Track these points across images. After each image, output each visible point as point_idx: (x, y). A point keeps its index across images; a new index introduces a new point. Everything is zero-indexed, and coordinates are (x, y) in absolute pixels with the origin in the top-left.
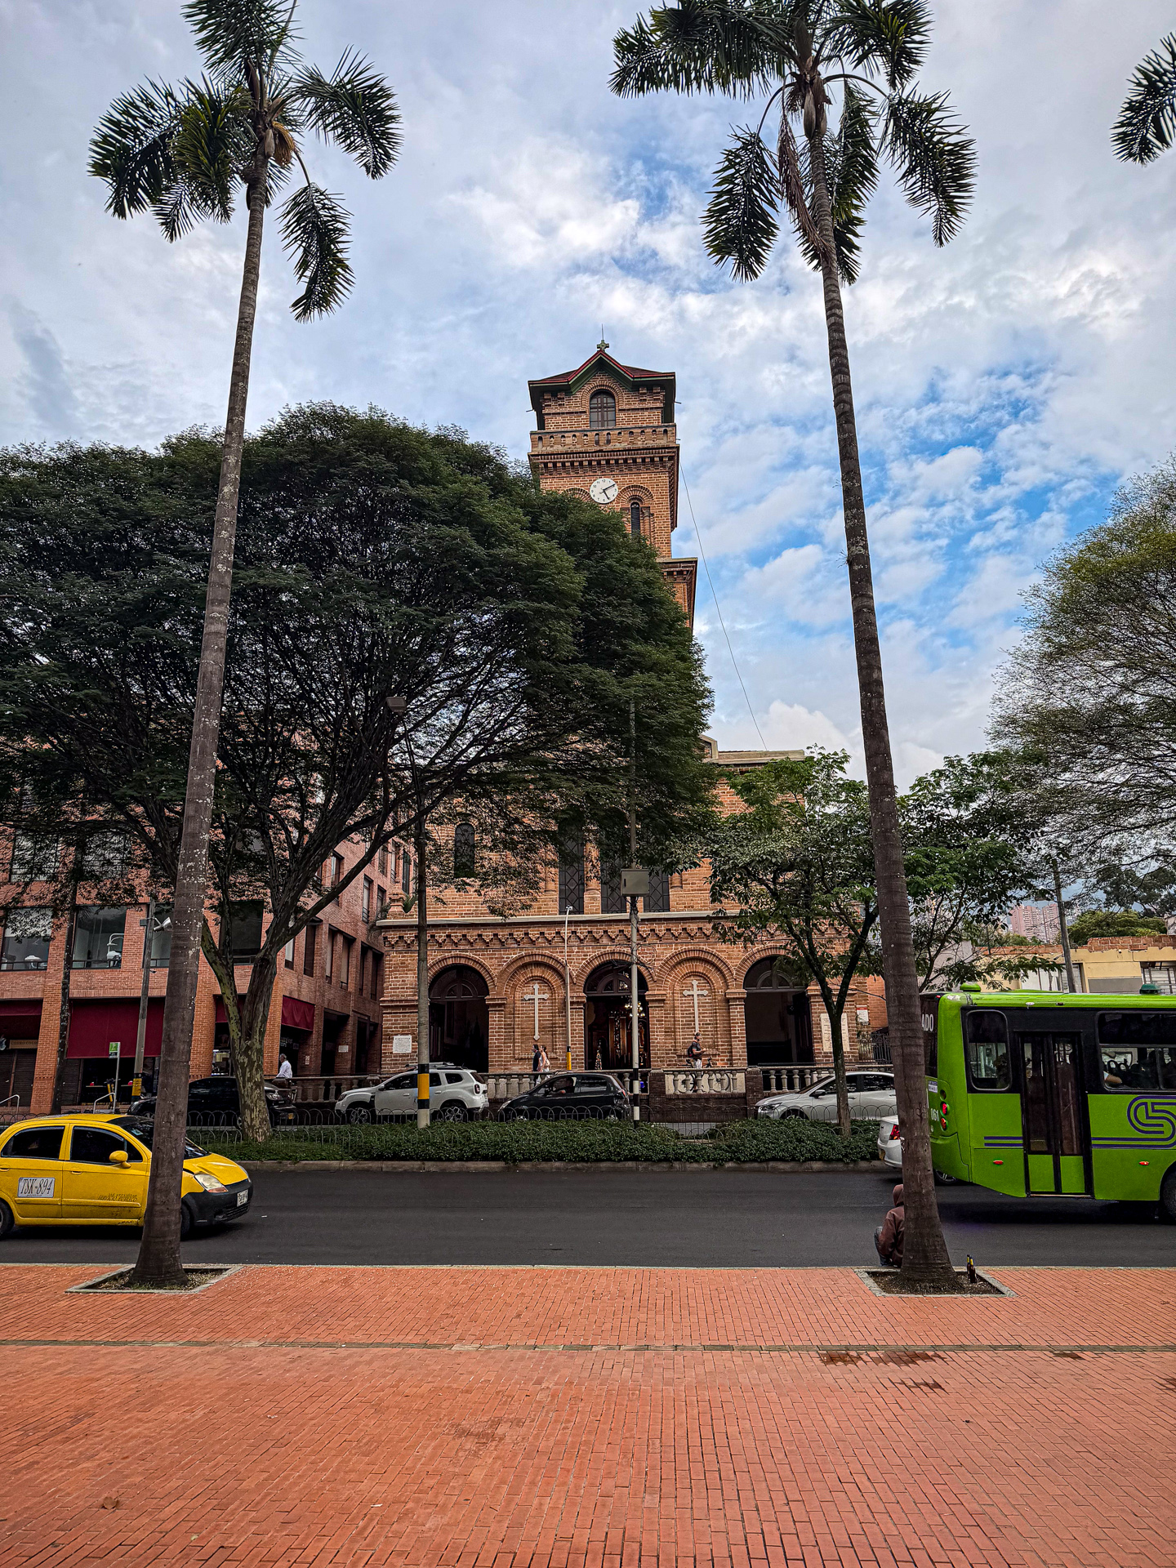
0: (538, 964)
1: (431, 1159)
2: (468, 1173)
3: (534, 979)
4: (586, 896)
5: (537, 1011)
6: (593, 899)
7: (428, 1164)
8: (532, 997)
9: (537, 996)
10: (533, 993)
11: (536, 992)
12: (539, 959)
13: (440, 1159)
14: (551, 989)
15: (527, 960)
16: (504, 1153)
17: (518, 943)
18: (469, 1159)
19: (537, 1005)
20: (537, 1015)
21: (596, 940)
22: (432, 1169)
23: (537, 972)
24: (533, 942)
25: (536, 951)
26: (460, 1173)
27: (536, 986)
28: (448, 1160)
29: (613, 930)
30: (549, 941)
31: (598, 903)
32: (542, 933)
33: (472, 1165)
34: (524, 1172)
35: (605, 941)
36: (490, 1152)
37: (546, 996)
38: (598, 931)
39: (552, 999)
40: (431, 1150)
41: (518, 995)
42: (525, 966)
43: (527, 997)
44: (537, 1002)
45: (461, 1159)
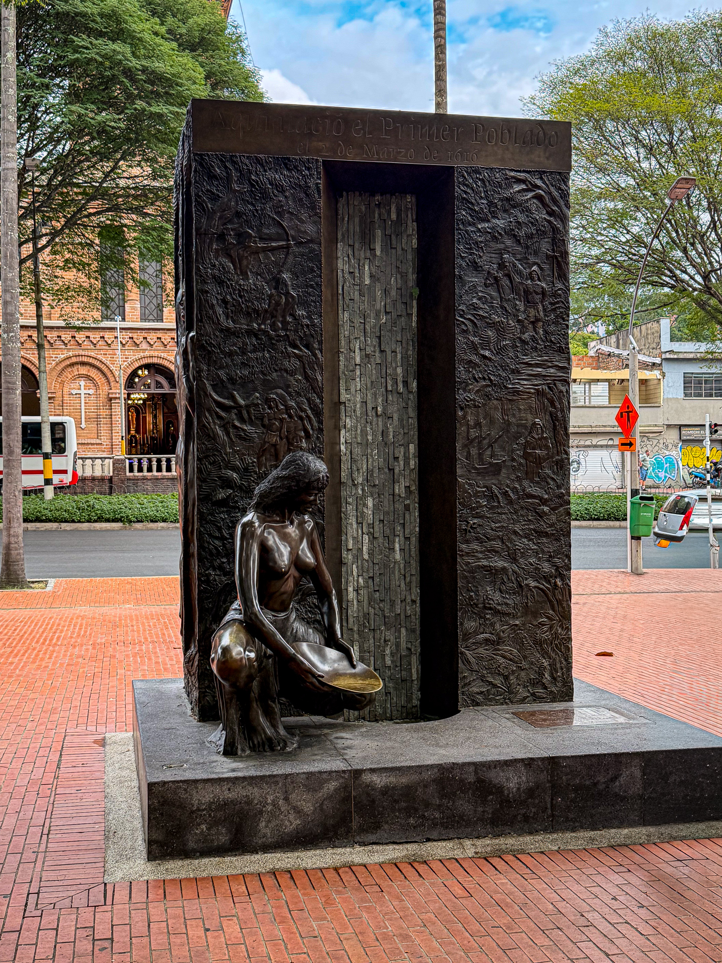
0: (83, 364)
1: (66, 521)
2: (96, 531)
3: (80, 376)
4: (127, 306)
5: (83, 404)
6: (133, 308)
7: (64, 525)
8: (78, 392)
9: (83, 391)
10: (80, 389)
11: (82, 387)
12: (85, 359)
13: (73, 521)
14: (96, 385)
15: (74, 360)
16: (122, 517)
17: (66, 344)
18: (95, 521)
19: (83, 399)
20: (83, 407)
21: (137, 345)
22: (68, 528)
23: (83, 370)
24: (79, 345)
25: (81, 353)
26: (90, 530)
27: (82, 383)
28: (79, 522)
29: (152, 337)
30: (95, 345)
31: (138, 313)
32: (88, 337)
33: (98, 525)
34: (136, 529)
35: (144, 346)
36: (111, 516)
37: (91, 392)
38: (138, 337)
39: (97, 396)
40: (66, 515)
41: (66, 390)
42: (72, 365)
43: (74, 392)
44: (83, 396)
45: (89, 521)
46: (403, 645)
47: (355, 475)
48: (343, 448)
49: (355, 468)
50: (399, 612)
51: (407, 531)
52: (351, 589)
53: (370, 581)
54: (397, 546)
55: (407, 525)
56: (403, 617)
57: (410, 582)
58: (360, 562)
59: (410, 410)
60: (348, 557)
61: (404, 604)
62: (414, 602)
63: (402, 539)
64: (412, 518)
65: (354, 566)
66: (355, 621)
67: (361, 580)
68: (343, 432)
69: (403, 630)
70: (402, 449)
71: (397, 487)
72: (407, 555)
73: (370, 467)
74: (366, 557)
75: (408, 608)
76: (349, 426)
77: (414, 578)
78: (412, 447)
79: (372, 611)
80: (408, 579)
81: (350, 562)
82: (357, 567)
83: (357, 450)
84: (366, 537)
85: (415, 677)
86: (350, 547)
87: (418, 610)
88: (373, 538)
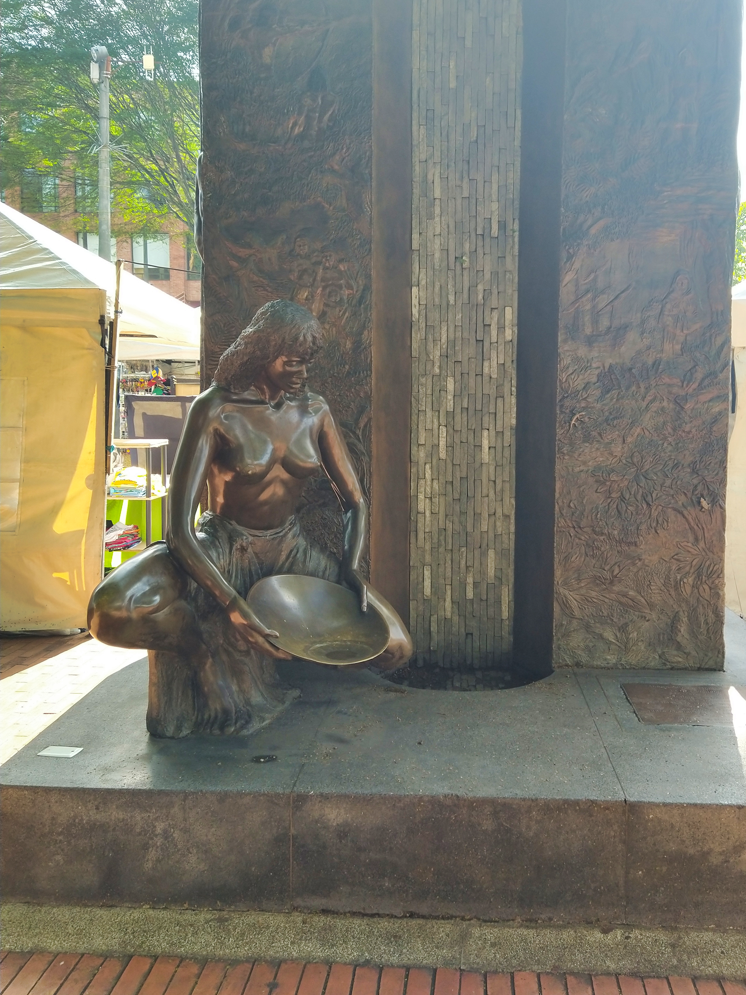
46: (491, 572)
47: (430, 345)
48: (415, 311)
49: (430, 337)
50: (485, 528)
51: (499, 423)
52: (421, 496)
53: (449, 487)
54: (485, 444)
55: (500, 415)
56: (491, 535)
57: (502, 490)
58: (434, 461)
59: (509, 259)
60: (419, 454)
61: (493, 518)
62: (507, 517)
63: (493, 433)
64: (507, 406)
65: (428, 466)
66: (427, 537)
67: (436, 485)
68: (415, 290)
69: (491, 553)
70: (495, 314)
71: (486, 364)
72: (499, 455)
73: (452, 336)
74: (443, 455)
75: (499, 524)
76: (423, 282)
77: (507, 485)
78: (508, 310)
79: (449, 526)
80: (499, 487)
81: (421, 462)
82: (432, 468)
83: (435, 316)
84: (443, 429)
85: (505, 614)
86: (422, 441)
87: (513, 528)
88: (452, 430)
